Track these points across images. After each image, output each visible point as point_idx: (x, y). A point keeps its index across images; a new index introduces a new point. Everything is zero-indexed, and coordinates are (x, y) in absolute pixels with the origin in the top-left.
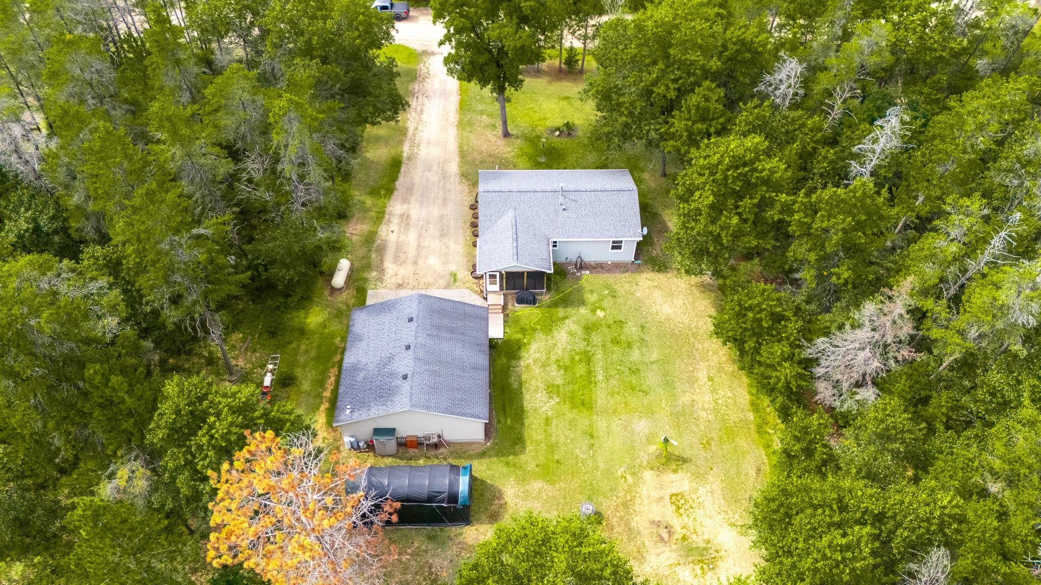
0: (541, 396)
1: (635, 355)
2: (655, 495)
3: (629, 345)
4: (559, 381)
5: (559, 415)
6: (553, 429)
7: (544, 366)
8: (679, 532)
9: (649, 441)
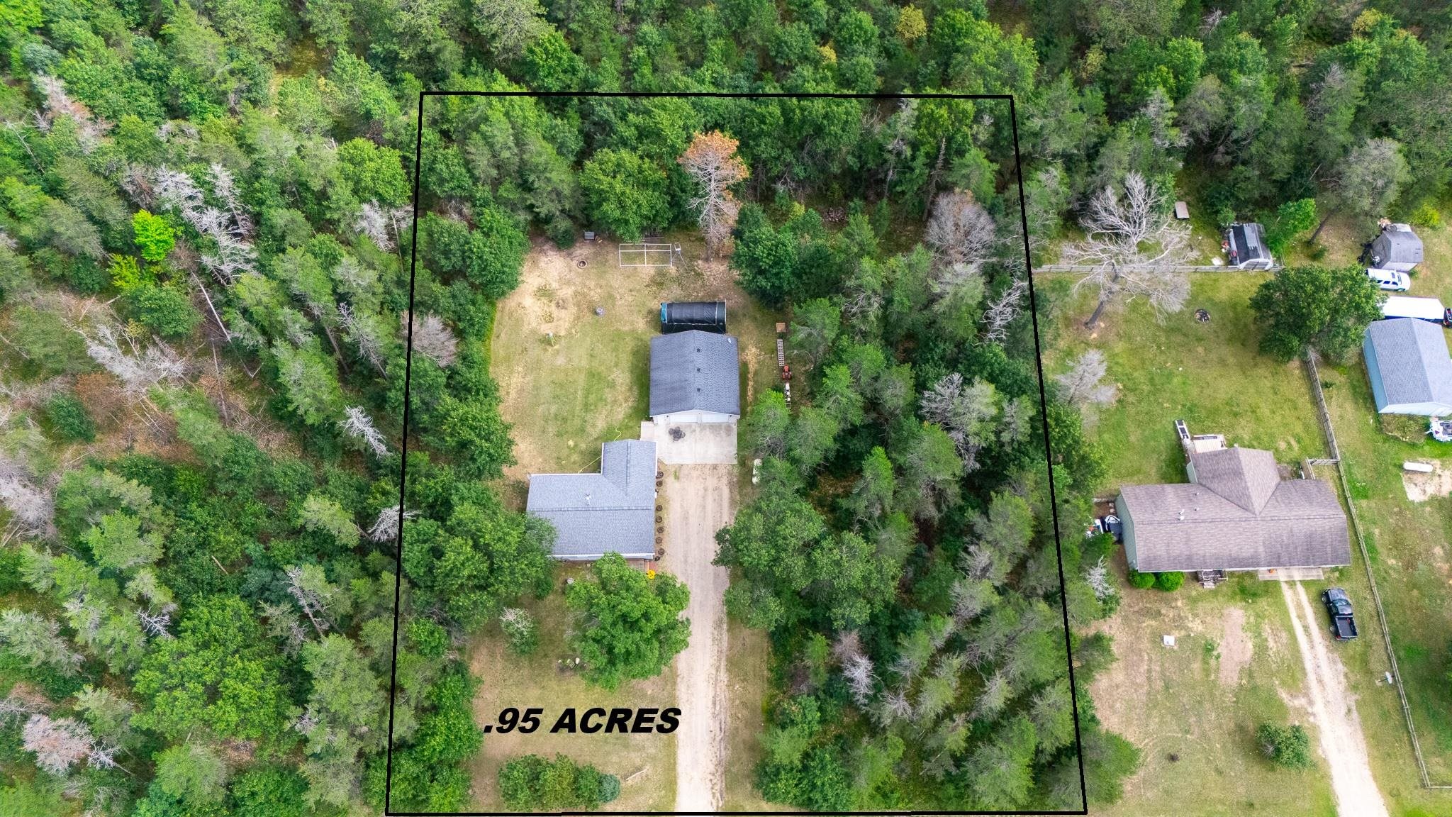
0: (619, 381)
1: (554, 409)
2: (561, 322)
3: (556, 415)
4: (607, 390)
5: (609, 369)
6: (614, 359)
7: (615, 401)
8: (553, 305)
9: (558, 352)
